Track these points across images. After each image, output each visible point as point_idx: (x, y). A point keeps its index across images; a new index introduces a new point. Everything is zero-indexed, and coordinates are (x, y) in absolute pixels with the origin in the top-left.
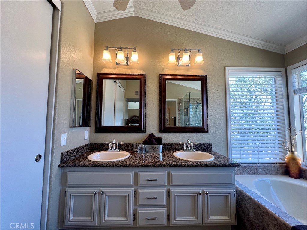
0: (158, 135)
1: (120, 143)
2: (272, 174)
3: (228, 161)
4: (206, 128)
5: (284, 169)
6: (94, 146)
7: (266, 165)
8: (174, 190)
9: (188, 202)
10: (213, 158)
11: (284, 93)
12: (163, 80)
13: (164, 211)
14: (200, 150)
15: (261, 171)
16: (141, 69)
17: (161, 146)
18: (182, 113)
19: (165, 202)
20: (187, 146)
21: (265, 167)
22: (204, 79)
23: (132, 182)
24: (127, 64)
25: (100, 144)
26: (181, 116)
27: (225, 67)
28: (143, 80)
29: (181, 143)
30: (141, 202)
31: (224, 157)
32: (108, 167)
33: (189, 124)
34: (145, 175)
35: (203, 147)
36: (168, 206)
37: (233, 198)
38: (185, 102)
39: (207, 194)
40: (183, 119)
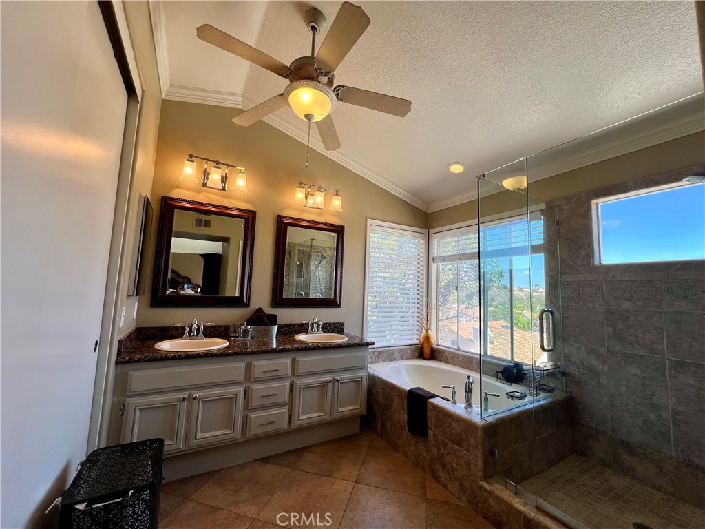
0: (269, 311)
1: (207, 324)
2: (407, 359)
3: (362, 340)
4: (338, 301)
5: (419, 351)
6: (147, 331)
7: (402, 347)
8: (300, 382)
9: (315, 394)
10: (346, 339)
11: (425, 260)
12: (282, 225)
13: (285, 410)
14: (329, 332)
15: (397, 355)
16: (247, 201)
17: (277, 327)
18: (293, 272)
19: (287, 399)
20: (313, 326)
21: (401, 350)
22: (339, 231)
23: (242, 378)
24: (223, 189)
25: (161, 328)
26: (290, 276)
27: (366, 219)
28: (250, 219)
29: (303, 322)
30: (255, 402)
31: (358, 337)
32: (208, 357)
33: (307, 294)
34: (262, 365)
35: (333, 327)
36: (291, 404)
37: (365, 382)
38: (299, 251)
39: (338, 380)
40: (295, 284)
